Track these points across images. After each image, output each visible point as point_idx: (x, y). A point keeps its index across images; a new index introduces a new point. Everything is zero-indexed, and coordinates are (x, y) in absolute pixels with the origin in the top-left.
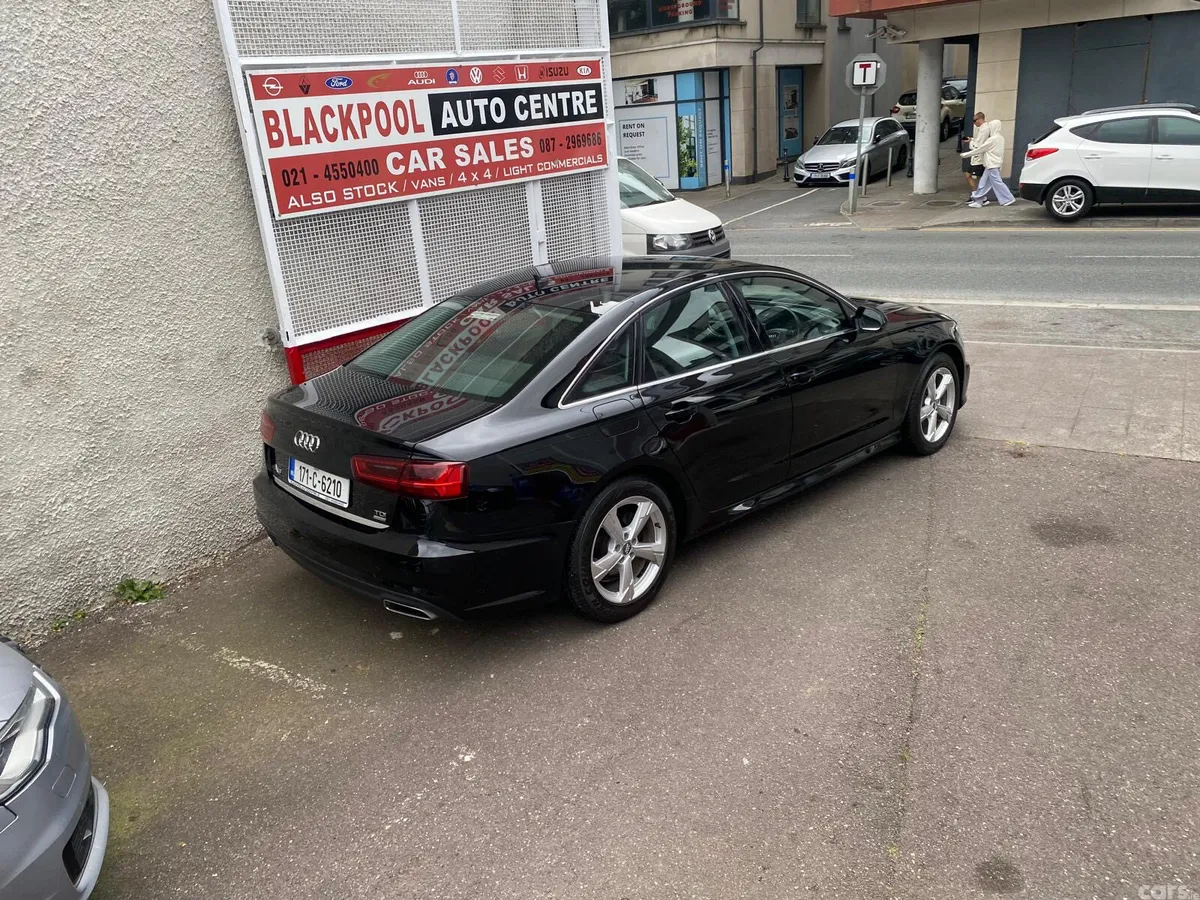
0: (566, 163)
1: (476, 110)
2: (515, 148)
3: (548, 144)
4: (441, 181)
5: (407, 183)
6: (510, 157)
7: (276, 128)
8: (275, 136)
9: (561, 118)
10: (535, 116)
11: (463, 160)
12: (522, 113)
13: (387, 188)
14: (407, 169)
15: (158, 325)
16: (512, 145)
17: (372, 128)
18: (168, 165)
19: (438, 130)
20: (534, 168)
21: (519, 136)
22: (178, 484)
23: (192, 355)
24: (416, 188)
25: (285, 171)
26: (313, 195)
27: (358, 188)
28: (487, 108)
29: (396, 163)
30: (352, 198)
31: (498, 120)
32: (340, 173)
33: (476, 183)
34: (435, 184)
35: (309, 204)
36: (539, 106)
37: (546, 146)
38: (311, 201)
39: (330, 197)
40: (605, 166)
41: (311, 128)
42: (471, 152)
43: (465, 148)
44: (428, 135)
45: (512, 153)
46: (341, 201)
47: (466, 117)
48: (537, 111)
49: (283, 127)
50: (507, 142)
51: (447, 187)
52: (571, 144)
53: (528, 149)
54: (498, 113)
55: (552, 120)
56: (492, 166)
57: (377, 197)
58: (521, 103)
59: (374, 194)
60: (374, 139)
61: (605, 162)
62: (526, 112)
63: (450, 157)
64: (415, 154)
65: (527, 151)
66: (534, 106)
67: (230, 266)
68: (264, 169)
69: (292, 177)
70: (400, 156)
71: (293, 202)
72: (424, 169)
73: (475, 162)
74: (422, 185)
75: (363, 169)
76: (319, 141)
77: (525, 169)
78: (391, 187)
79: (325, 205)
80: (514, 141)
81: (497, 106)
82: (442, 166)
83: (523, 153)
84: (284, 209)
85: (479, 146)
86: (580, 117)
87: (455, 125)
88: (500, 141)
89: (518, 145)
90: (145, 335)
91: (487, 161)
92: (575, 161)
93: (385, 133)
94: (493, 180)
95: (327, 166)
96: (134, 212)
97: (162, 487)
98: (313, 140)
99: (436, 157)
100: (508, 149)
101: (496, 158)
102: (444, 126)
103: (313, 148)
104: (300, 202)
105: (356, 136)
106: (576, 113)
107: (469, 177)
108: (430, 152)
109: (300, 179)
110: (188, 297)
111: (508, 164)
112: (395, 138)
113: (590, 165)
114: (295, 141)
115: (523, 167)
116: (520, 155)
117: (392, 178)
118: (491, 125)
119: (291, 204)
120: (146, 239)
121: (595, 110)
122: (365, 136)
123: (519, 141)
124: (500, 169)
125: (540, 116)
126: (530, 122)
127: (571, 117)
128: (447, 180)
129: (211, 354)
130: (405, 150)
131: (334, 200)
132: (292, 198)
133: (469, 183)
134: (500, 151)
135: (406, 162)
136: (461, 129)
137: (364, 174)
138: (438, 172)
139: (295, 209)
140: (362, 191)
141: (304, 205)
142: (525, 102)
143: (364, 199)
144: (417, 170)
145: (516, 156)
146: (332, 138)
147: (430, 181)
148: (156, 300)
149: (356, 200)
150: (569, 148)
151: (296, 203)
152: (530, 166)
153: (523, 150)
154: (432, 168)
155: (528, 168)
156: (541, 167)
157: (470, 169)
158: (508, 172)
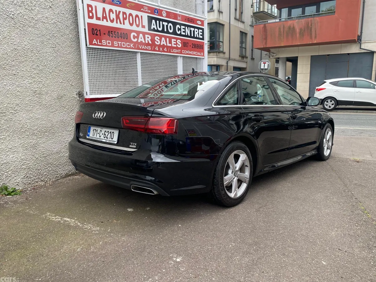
0: (191, 52)
1: (163, 25)
2: (175, 43)
3: (186, 44)
4: (149, 48)
5: (137, 45)
6: (173, 45)
7: (91, 11)
8: (91, 15)
9: (190, 37)
11: (158, 42)
12: (178, 31)
13: (130, 45)
14: (138, 40)
15: (34, 78)
16: (174, 41)
17: (127, 22)
18: (46, 15)
19: (150, 29)
20: (181, 51)
21: (177, 39)
22: (34, 147)
23: (47, 93)
24: (141, 48)
25: (93, 29)
26: (103, 41)
27: (120, 43)
28: (167, 26)
29: (134, 37)
30: (117, 45)
31: (171, 31)
32: (114, 35)
33: (161, 52)
34: (147, 48)
35: (101, 44)
36: (184, 30)
37: (185, 44)
38: (102, 43)
39: (109, 43)
41: (104, 15)
42: (160, 40)
43: (159, 38)
44: (146, 30)
45: (174, 44)
46: (113, 46)
47: (160, 27)
48: (183, 32)
49: (94, 12)
51: (151, 50)
52: (193, 47)
54: (171, 29)
55: (187, 36)
56: (167, 47)
57: (126, 48)
58: (178, 28)
59: (125, 46)
60: (127, 26)
61: (203, 56)
62: (180, 31)
63: (153, 40)
64: (141, 35)
65: (179, 45)
67: (67, 62)
68: (85, 26)
69: (95, 32)
70: (136, 35)
71: (95, 41)
72: (144, 42)
73: (162, 44)
74: (143, 48)
75: (122, 36)
76: (107, 21)
78: (131, 45)
79: (106, 46)
80: (175, 40)
81: (170, 26)
82: (150, 42)
84: (91, 43)
85: (163, 39)
86: (196, 38)
87: (156, 29)
88: (170, 39)
89: (176, 42)
90: (28, 80)
91: (165, 45)
92: (195, 53)
93: (131, 25)
94: (167, 52)
95: (109, 31)
96: (30, 29)
97: (26, 147)
98: (105, 20)
99: (148, 39)
100: (173, 43)
101: (169, 45)
102: (152, 28)
103: (104, 23)
104: (98, 43)
105: (121, 23)
106: (195, 36)
107: (159, 48)
108: (146, 36)
109: (98, 33)
110: (48, 70)
111: (172, 48)
112: (134, 28)
113: (199, 55)
114: (98, 19)
115: (177, 50)
116: (177, 46)
117: (132, 42)
118: (168, 32)
119: (94, 42)
120: (34, 41)
121: (201, 37)
122: (124, 24)
123: (177, 41)
124: (170, 49)
125: (184, 34)
126: (180, 35)
128: (151, 48)
129: (55, 95)
130: (138, 33)
131: (110, 45)
132: (95, 40)
133: (159, 51)
134: (170, 42)
135: (138, 37)
136: (158, 31)
137: (122, 38)
138: (148, 44)
139: (95, 44)
140: (121, 44)
141: (99, 44)
142: (180, 28)
143: (121, 47)
144: (141, 42)
145: (175, 46)
146: (112, 21)
147: (145, 47)
148: (34, 67)
149: (118, 47)
150: (193, 48)
151: (96, 42)
152: (180, 50)
153: (178, 44)
154: (147, 42)
155: (179, 51)
156: (183, 52)
157: (160, 46)
158: (172, 51)
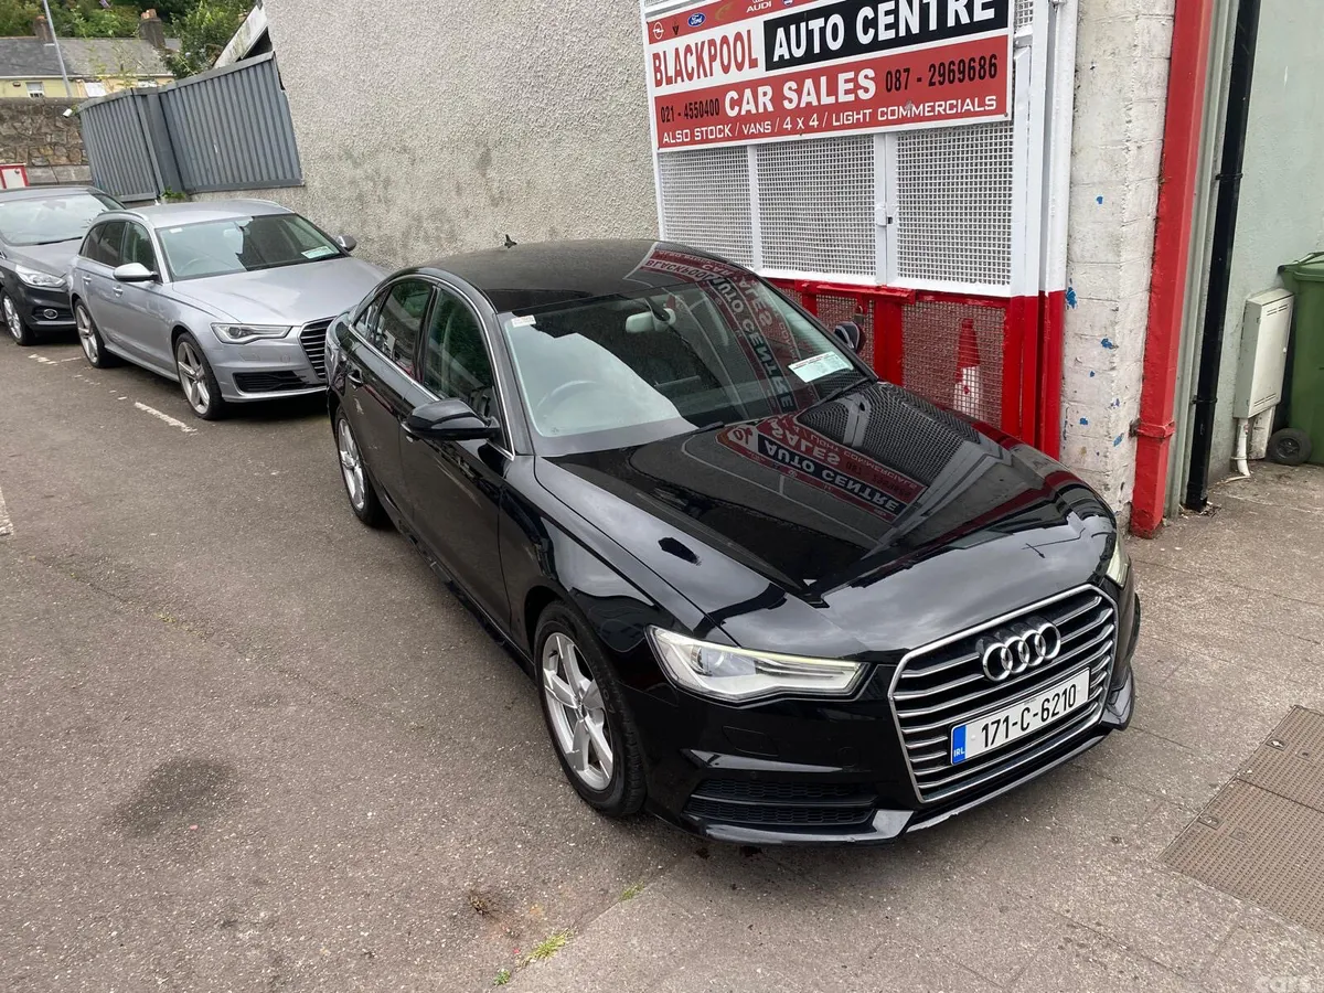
0: (924, 109)
1: (810, 33)
2: (851, 86)
3: (898, 79)
4: (767, 126)
5: (739, 125)
6: (843, 98)
7: (659, 70)
8: (658, 78)
9: (925, 35)
10: (885, 35)
11: (791, 101)
12: (866, 33)
13: (724, 131)
14: (740, 110)
16: (847, 81)
17: (717, 65)
19: (770, 65)
20: (873, 115)
21: (857, 67)
25: (662, 110)
26: (678, 133)
27: (704, 129)
28: (823, 31)
29: (734, 103)
30: (700, 138)
31: (834, 46)
32: (694, 113)
33: (801, 132)
34: (763, 130)
35: (675, 142)
36: (891, 19)
37: (894, 82)
38: (674, 138)
39: (686, 136)
40: (999, 118)
41: (678, 69)
42: (799, 92)
43: (795, 86)
44: (760, 72)
45: (847, 92)
46: (693, 142)
47: (798, 46)
48: (888, 27)
49: (662, 68)
50: (842, 77)
51: (772, 134)
52: (937, 79)
53: (869, 86)
54: (835, 38)
55: (910, 39)
56: (821, 110)
57: (716, 140)
58: (866, 17)
59: (715, 136)
60: (718, 79)
61: (1001, 109)
62: (872, 31)
63: (778, 98)
64: (748, 93)
65: (866, 90)
66: (883, 20)
69: (665, 116)
70: (736, 96)
71: (665, 138)
72: (754, 111)
73: (803, 105)
74: (752, 130)
75: (709, 109)
76: (683, 80)
77: (861, 116)
78: (727, 131)
80: (851, 75)
81: (835, 27)
82: (770, 108)
83: (861, 93)
84: (660, 144)
85: (809, 83)
86: (960, 29)
87: (787, 57)
88: (832, 74)
89: (855, 80)
91: (815, 103)
92: (941, 107)
93: (726, 69)
94: (819, 129)
95: (686, 106)
98: (679, 80)
99: (765, 96)
100: (842, 87)
101: (827, 100)
102: (776, 59)
103: (679, 87)
104: (670, 138)
105: (706, 75)
106: (951, 22)
107: (794, 123)
108: (761, 90)
109: (670, 117)
111: (839, 108)
112: (735, 76)
113: (969, 114)
114: (668, 82)
115: (860, 113)
116: (857, 96)
117: (727, 120)
118: (826, 53)
121: (990, 14)
122: (711, 74)
123: (856, 75)
124: (827, 115)
125: (891, 34)
126: (876, 45)
127: (943, 31)
128: (773, 126)
130: (739, 87)
131: (689, 139)
132: (665, 135)
133: (794, 131)
134: (832, 90)
135: (741, 102)
136: (794, 61)
137: (710, 114)
138: (766, 116)
139: (666, 145)
140: (707, 132)
141: (671, 142)
142: (871, 15)
144: (748, 112)
145: (851, 97)
146: (691, 77)
147: (758, 126)
149: (703, 141)
150: (932, 84)
151: (667, 139)
152: (867, 111)
153: (861, 87)
154: (761, 110)
155: (864, 114)
156: (883, 114)
157: (797, 112)
158: (838, 120)
